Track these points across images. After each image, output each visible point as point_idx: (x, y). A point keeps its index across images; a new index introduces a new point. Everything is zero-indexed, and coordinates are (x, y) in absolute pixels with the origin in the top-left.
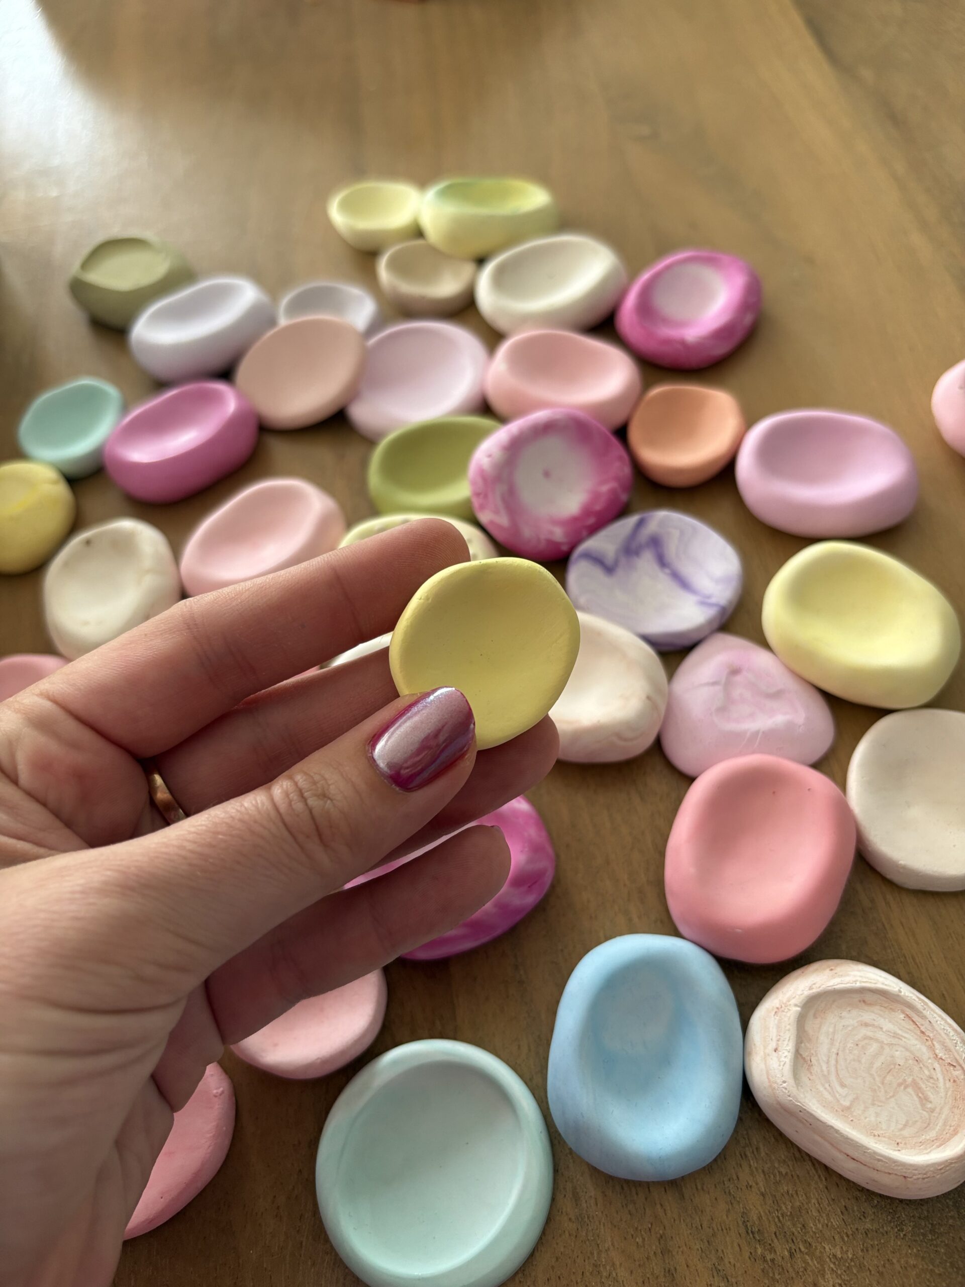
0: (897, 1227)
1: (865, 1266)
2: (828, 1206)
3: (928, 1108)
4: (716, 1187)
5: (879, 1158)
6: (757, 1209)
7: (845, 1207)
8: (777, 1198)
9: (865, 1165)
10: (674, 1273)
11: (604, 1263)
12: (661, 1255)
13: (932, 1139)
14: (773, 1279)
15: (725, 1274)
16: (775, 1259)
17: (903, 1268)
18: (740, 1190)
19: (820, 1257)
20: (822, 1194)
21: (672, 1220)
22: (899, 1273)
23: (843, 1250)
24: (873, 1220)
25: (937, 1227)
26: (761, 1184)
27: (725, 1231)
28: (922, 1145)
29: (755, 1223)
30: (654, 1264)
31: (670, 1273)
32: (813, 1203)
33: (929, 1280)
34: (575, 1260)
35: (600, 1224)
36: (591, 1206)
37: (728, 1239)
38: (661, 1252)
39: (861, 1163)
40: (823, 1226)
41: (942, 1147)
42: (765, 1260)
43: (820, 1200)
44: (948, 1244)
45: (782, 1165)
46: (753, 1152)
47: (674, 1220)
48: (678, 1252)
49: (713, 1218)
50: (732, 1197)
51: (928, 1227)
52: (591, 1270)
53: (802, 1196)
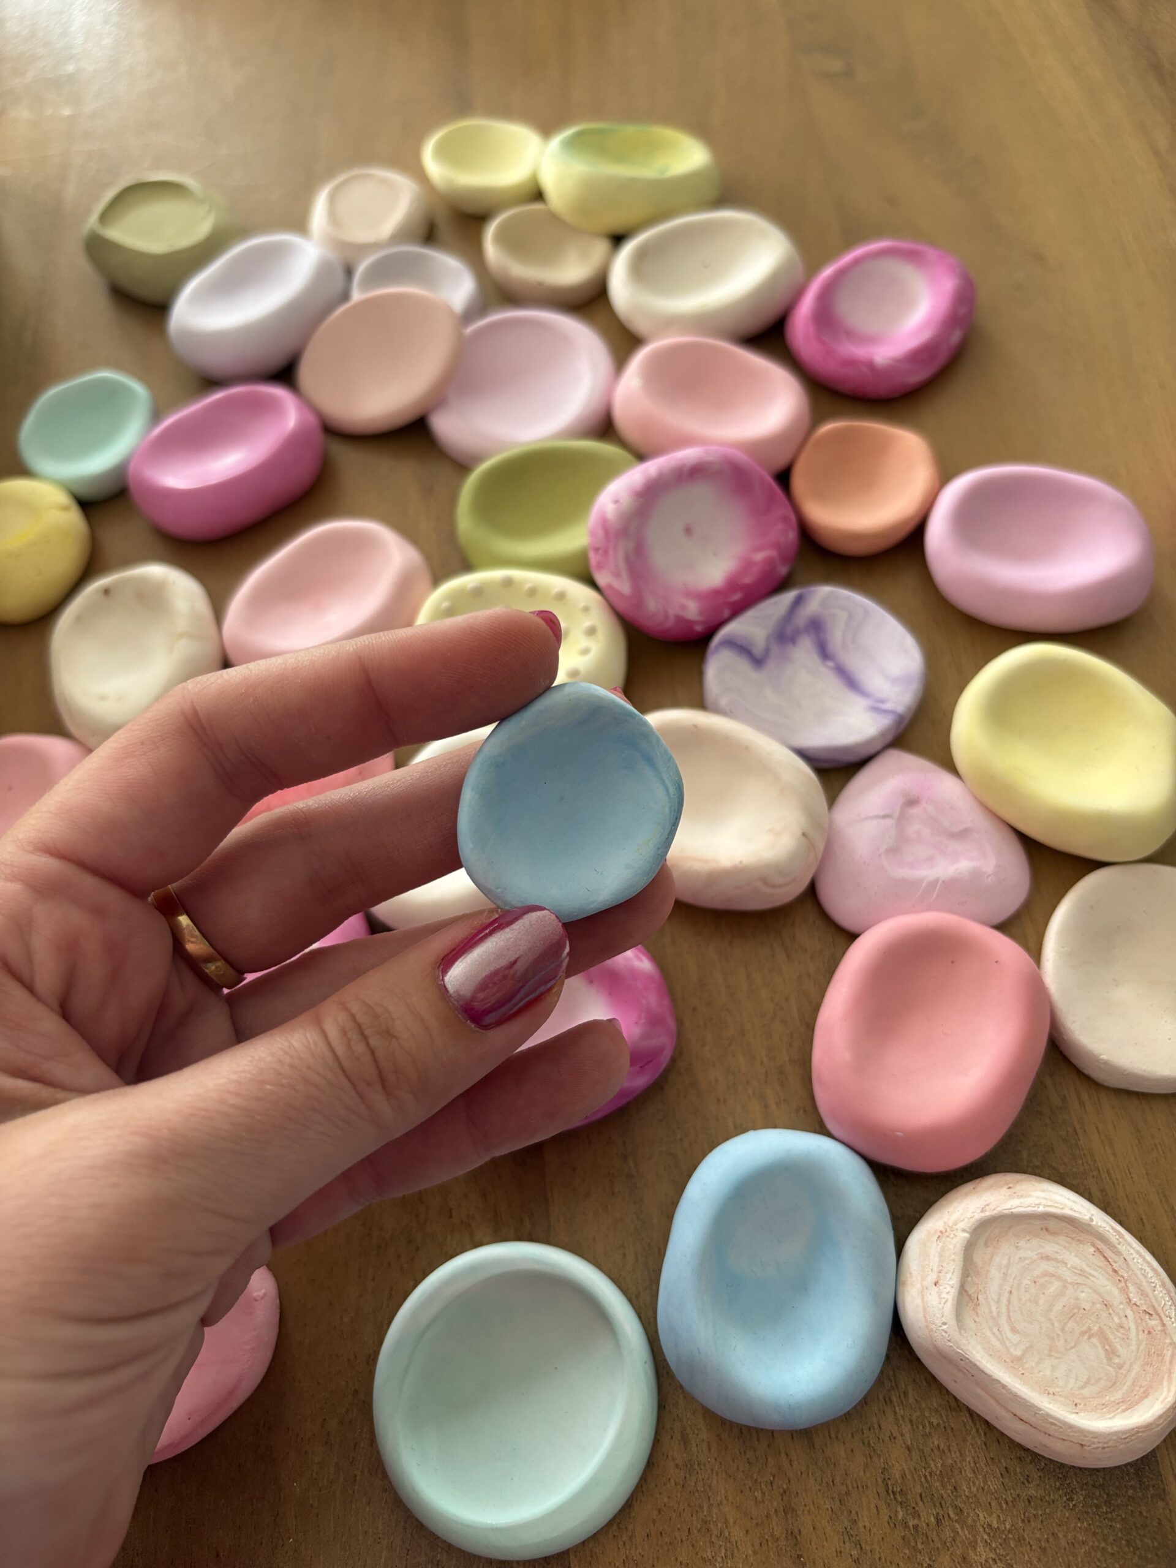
0: (1066, 1496)
1: (1024, 1539)
2: (986, 1466)
3: (1114, 1363)
4: (853, 1437)
5: (1052, 1421)
6: (901, 1465)
7: (1006, 1468)
8: (925, 1454)
9: (1035, 1428)
10: (798, 1536)
11: (715, 1520)
12: (783, 1514)
13: (1117, 1401)
14: (915, 1549)
15: (858, 1541)
16: (918, 1525)
17: (1070, 1544)
18: (881, 1441)
19: (972, 1526)
20: (980, 1452)
21: (799, 1473)
22: (1065, 1549)
23: (1000, 1520)
24: (1038, 1485)
25: (1113, 1498)
26: (907, 1436)
27: (861, 1489)
28: (1106, 1407)
29: (897, 1481)
30: (774, 1524)
31: (793, 1536)
32: (968, 1463)
33: (1099, 1560)
34: (680, 1514)
35: (712, 1473)
36: (702, 1451)
37: (864, 1499)
38: (784, 1510)
39: (1031, 1425)
40: (978, 1489)
41: (1130, 1410)
42: (905, 1525)
43: (976, 1459)
44: (1125, 1518)
45: (934, 1414)
46: (900, 1396)
47: (801, 1473)
48: (803, 1511)
49: (848, 1473)
50: (872, 1449)
51: (1103, 1498)
52: (699, 1526)
53: (955, 1452)
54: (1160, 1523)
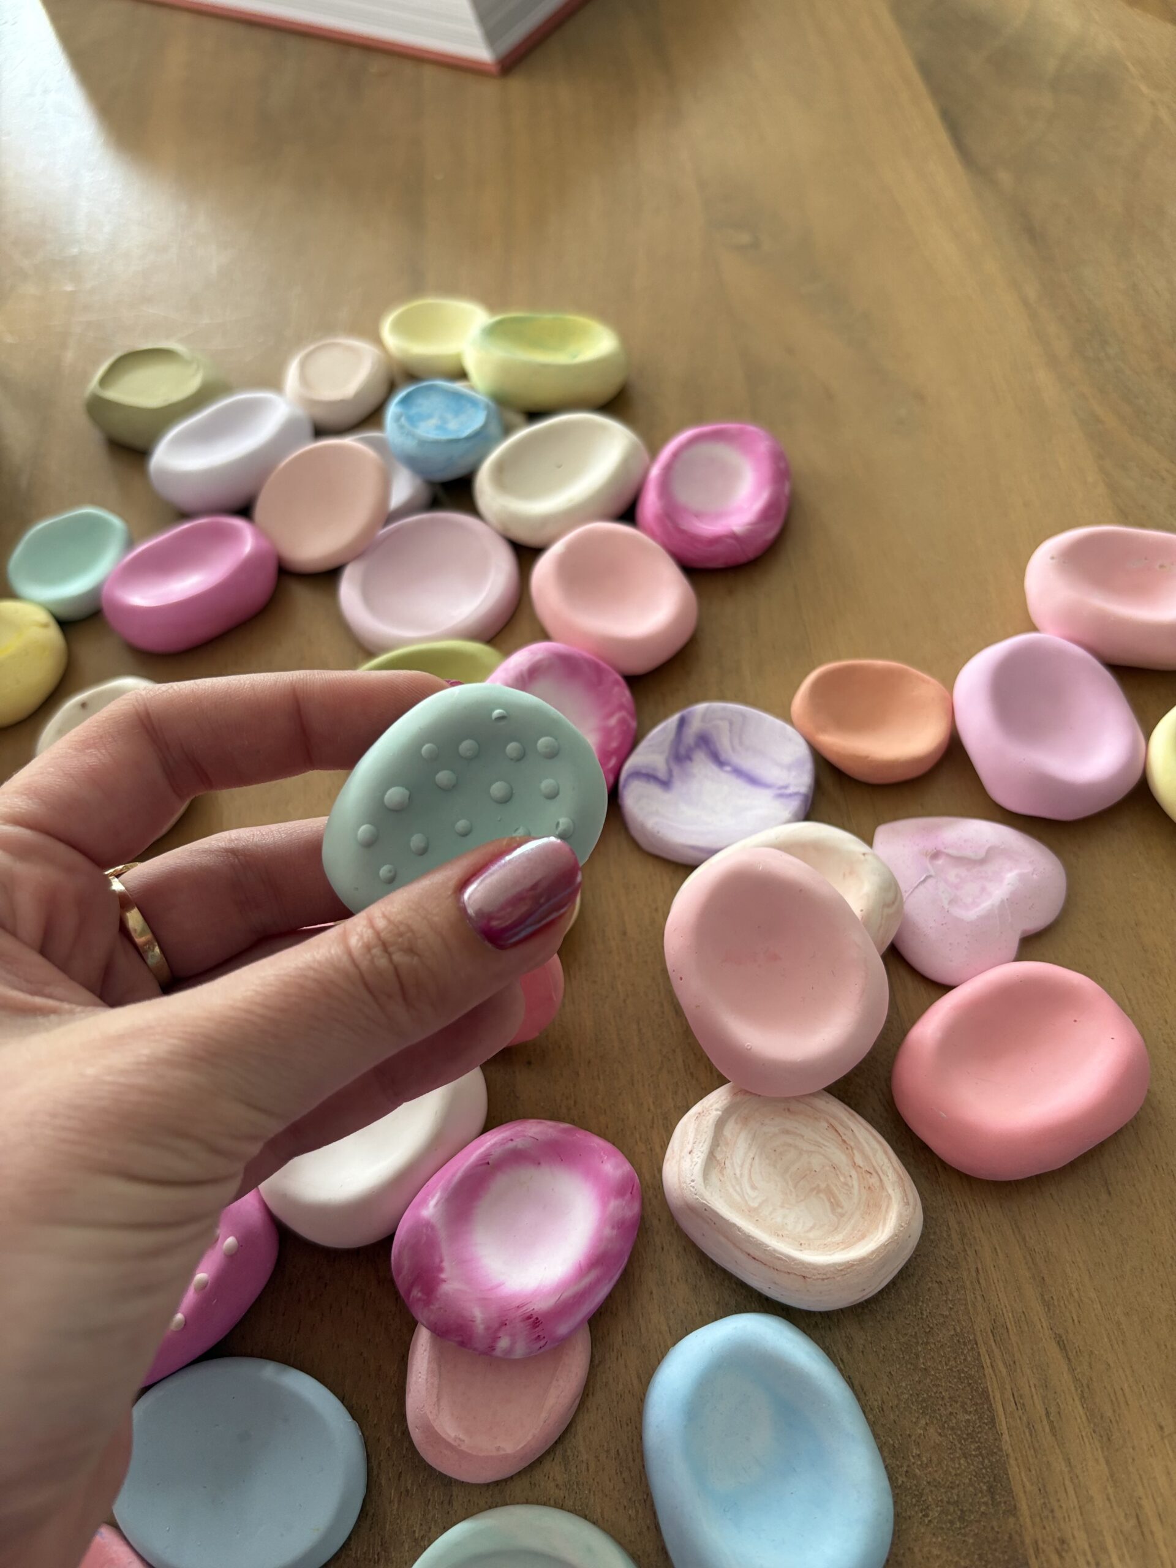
5: (779, 1255)
9: (765, 1264)
39: (762, 1263)
54: (1010, 1538)
